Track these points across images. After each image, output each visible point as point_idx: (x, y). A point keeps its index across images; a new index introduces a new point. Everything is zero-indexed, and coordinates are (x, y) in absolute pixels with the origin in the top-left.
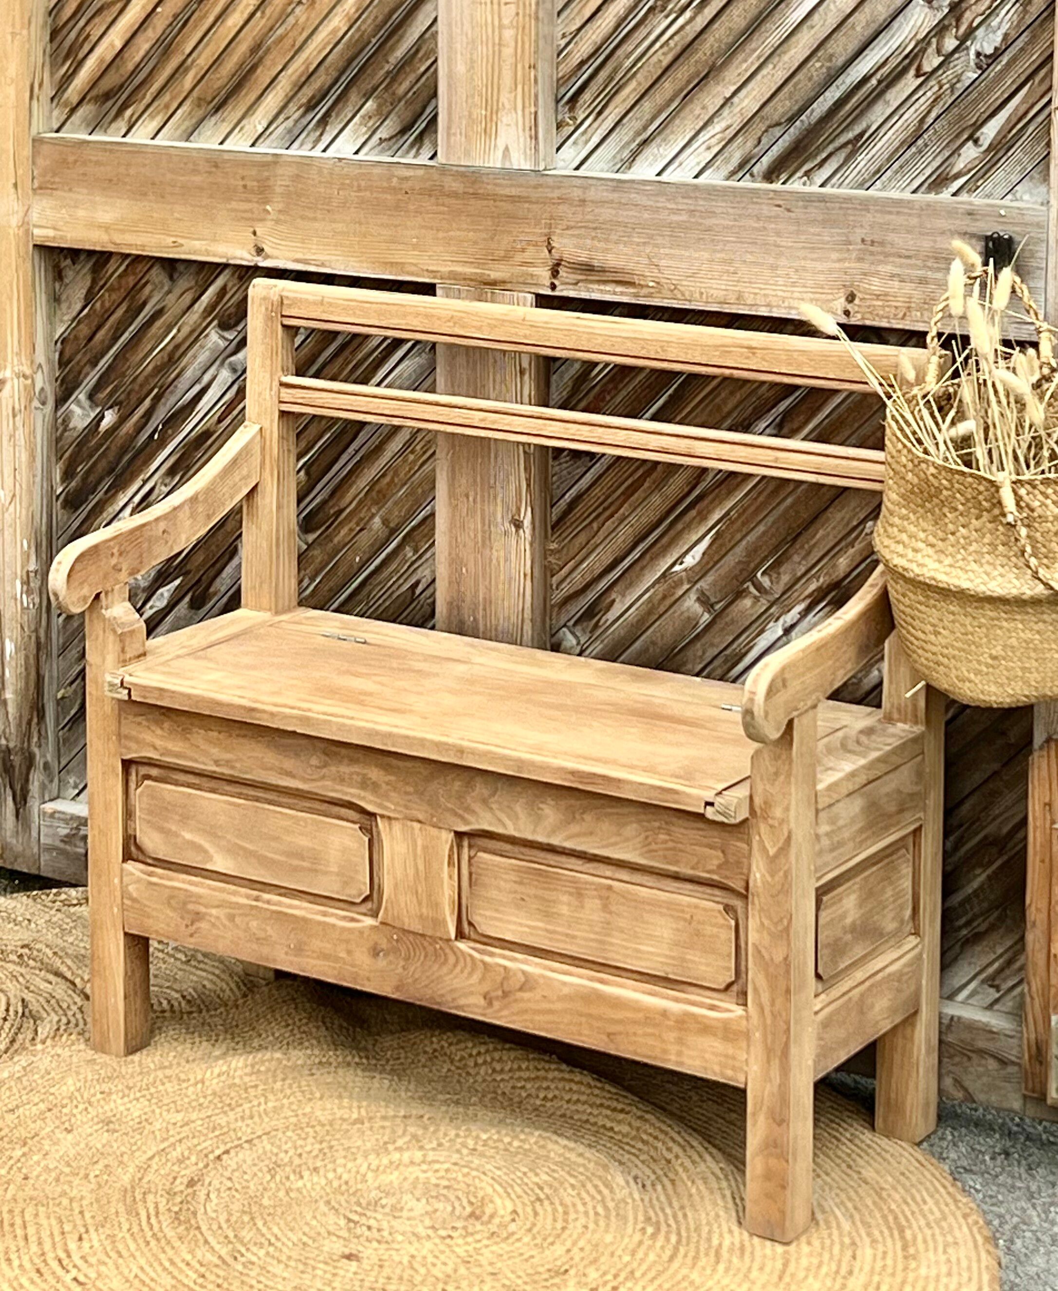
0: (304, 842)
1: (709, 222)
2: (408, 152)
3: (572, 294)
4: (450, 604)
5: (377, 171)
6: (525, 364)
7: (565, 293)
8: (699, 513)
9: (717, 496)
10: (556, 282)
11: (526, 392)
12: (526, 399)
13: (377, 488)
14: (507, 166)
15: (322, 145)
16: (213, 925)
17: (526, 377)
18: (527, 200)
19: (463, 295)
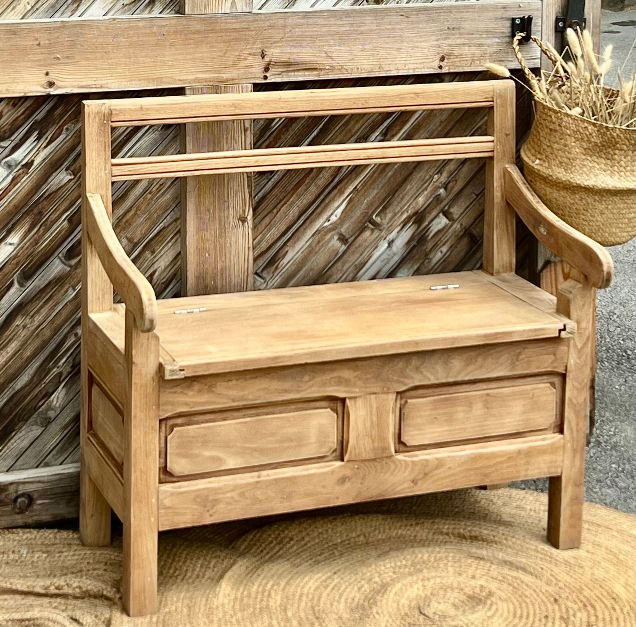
0: (294, 430)
1: (362, 29)
2: (143, 11)
3: (278, 80)
4: (197, 278)
5: (141, 24)
6: (247, 125)
7: (273, 81)
8: (339, 190)
9: (350, 179)
10: (267, 74)
11: (248, 142)
12: (248, 146)
13: (124, 220)
14: (234, 10)
15: (78, 13)
16: (228, 503)
17: (249, 132)
18: (248, 29)
19: (205, 91)
